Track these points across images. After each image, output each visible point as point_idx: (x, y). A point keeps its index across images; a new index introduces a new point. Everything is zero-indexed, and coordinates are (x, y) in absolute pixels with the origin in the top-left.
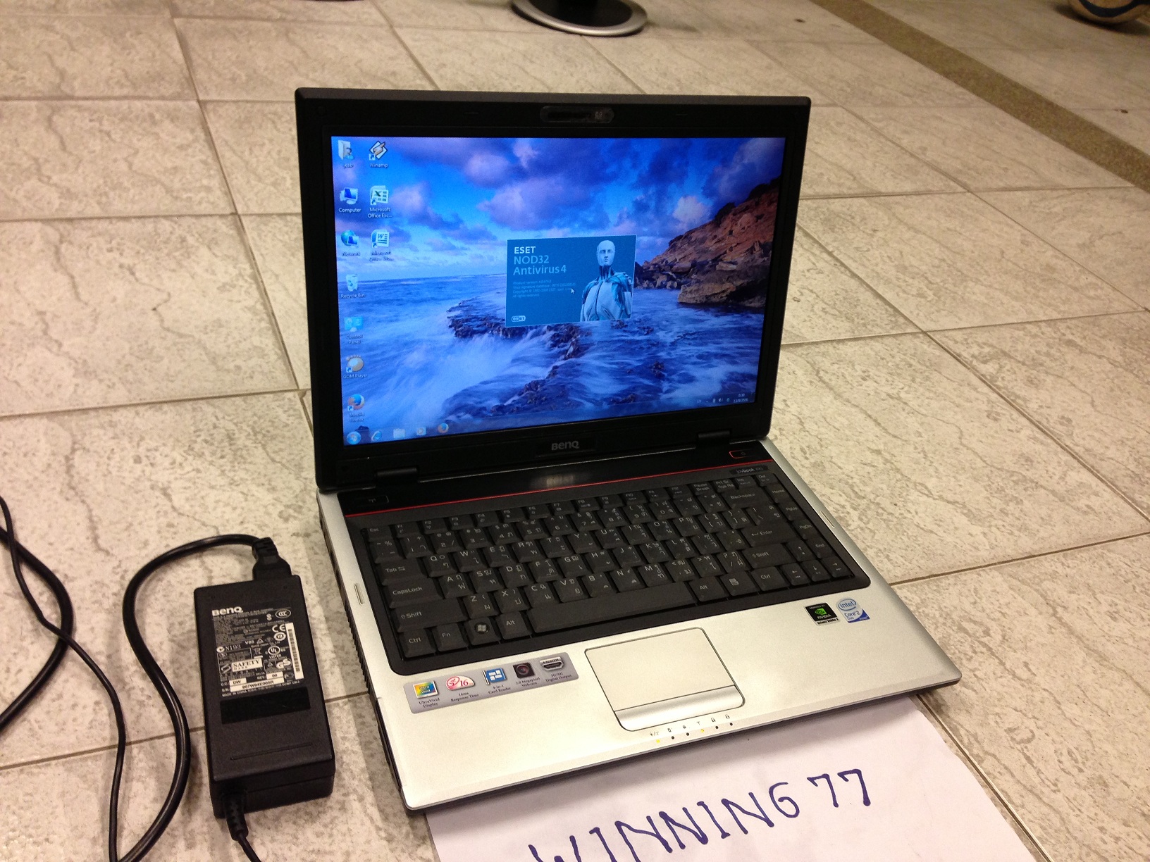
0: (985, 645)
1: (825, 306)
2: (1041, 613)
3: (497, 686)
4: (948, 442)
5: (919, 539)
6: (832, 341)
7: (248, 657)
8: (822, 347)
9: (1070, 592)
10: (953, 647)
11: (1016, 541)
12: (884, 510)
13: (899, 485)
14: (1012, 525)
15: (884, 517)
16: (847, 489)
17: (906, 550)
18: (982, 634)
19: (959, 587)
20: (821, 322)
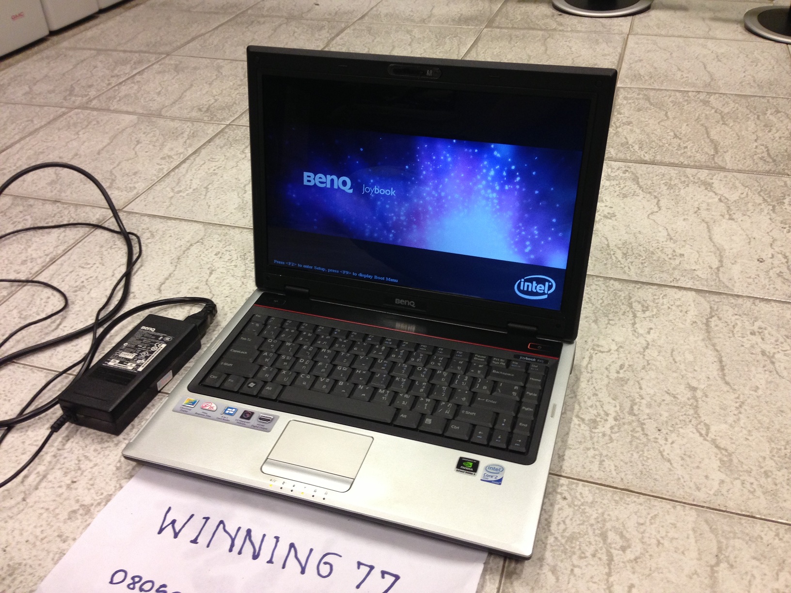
0: (610, 555)
1: (785, 270)
2: (699, 559)
3: (225, 417)
5: (650, 461)
6: (757, 298)
7: (131, 352)
8: (740, 301)
9: (754, 558)
10: (578, 543)
11: (749, 499)
12: (643, 429)
13: (681, 418)
14: (761, 486)
15: (637, 435)
16: (627, 405)
17: (626, 463)
18: (618, 547)
19: (641, 508)
20: (766, 282)
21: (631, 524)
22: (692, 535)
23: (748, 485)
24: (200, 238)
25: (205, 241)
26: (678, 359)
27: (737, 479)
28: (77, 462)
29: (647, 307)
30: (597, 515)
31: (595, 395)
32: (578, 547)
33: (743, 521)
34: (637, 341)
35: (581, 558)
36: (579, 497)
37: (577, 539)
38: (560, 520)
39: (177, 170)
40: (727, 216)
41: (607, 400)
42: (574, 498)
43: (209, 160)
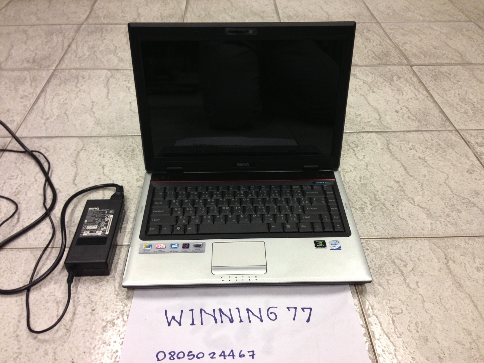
0: (401, 271)
1: (410, 115)
2: (439, 262)
3: (173, 250)
4: (438, 181)
5: (396, 221)
6: (404, 131)
7: (94, 225)
8: (397, 134)
9: (462, 255)
10: (384, 269)
11: (446, 229)
12: (385, 207)
13: (400, 197)
14: (449, 222)
15: (384, 210)
16: (373, 196)
17: (386, 225)
18: (402, 266)
19: (403, 244)
20: (404, 122)
21: (403, 253)
22: (431, 252)
23: (443, 223)
24: (82, 147)
25: (87, 148)
26: (384, 168)
27: (437, 221)
28: (88, 298)
29: (357, 145)
30: (386, 253)
31: (356, 195)
32: (385, 271)
33: (449, 240)
34: (361, 163)
35: (389, 275)
36: (373, 247)
37: (383, 267)
38: (370, 260)
39: (37, 105)
40: (371, 91)
41: (362, 196)
42: (371, 248)
43: (56, 95)
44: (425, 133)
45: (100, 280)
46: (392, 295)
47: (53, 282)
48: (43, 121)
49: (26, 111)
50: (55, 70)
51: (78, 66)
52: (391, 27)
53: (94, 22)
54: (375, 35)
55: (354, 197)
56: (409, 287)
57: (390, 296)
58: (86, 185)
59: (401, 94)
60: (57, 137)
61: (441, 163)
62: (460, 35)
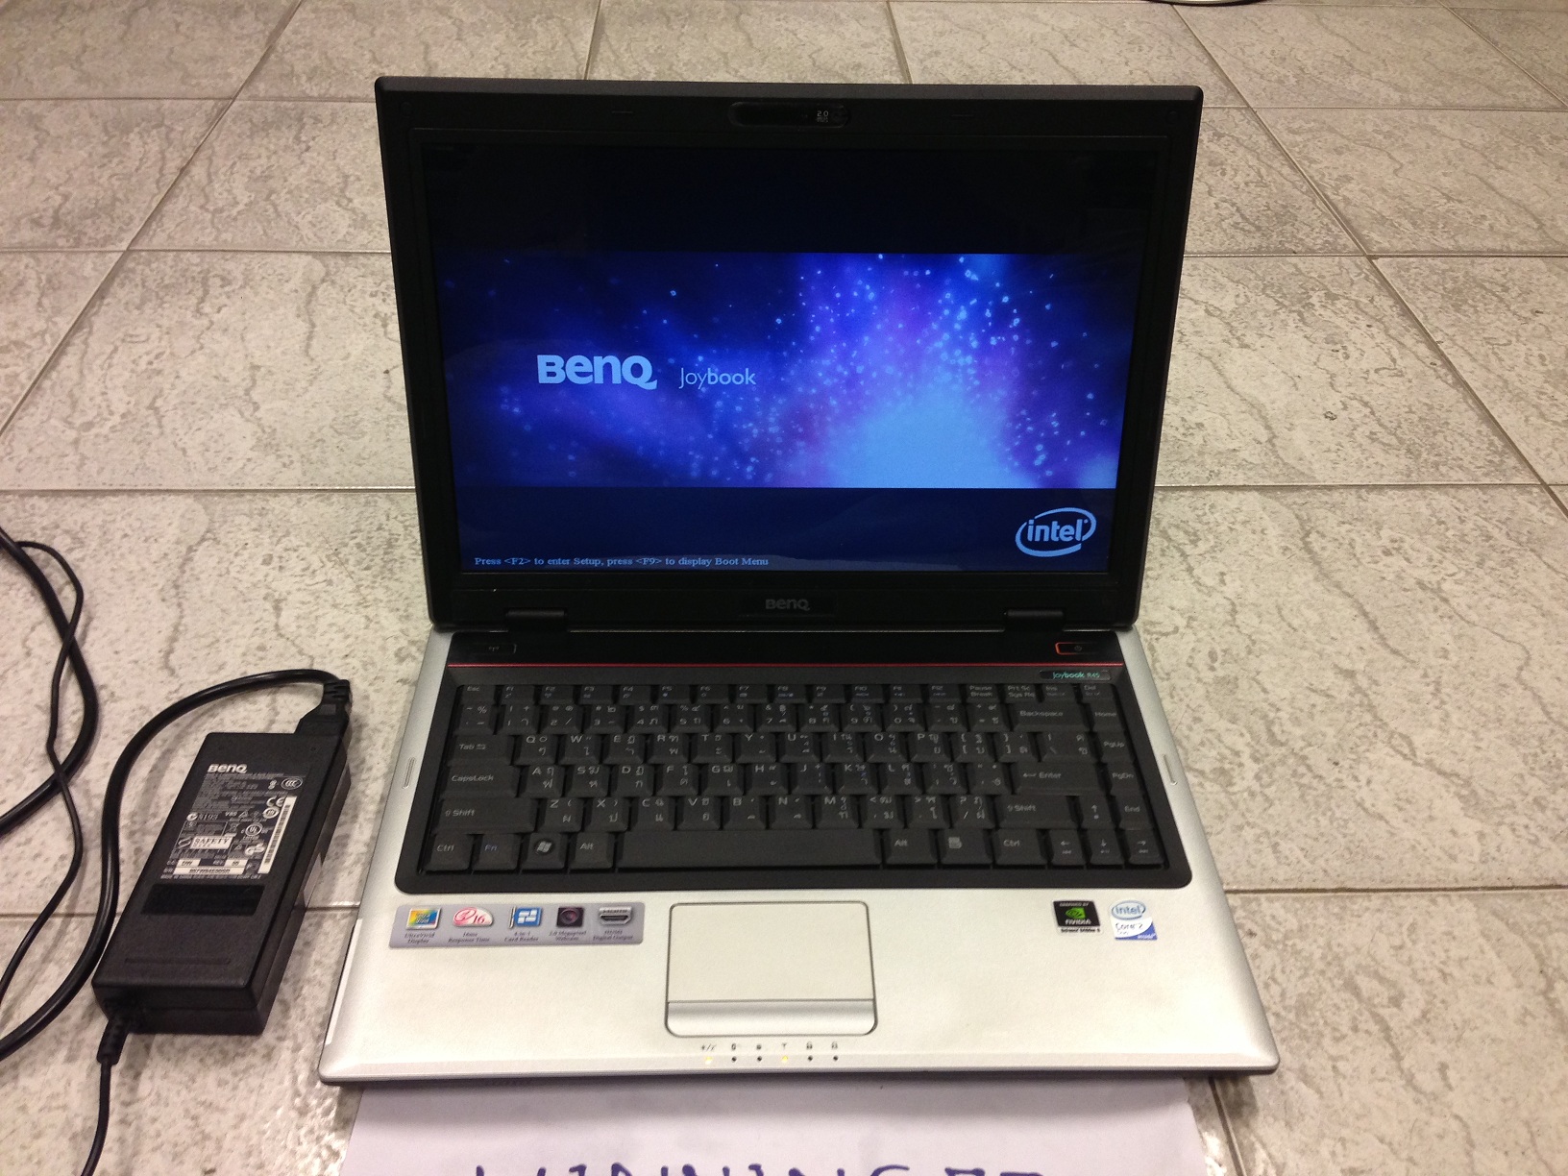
0: (1379, 1020)
1: (1377, 428)
2: (1519, 986)
3: (521, 933)
4: (1493, 673)
5: (1351, 825)
6: (1361, 486)
7: (218, 833)
8: (1336, 496)
10: (1317, 1013)
11: (1536, 856)
12: (1309, 768)
13: (1359, 732)
14: (1543, 829)
15: (1305, 781)
16: (1260, 727)
17: (1316, 839)
18: (1385, 1001)
19: (1384, 916)
20: (1358, 454)
21: (1383, 951)
22: (1487, 948)
23: (1523, 832)
24: (203, 529)
25: (221, 536)
26: (1296, 623)
27: (1500, 824)
28: (191, 1123)
29: (1195, 534)
30: (1321, 951)
31: (1197, 720)
32: (1321, 1022)
33: (1549, 898)
34: (1211, 602)
35: (1337, 1040)
36: (1273, 924)
37: (1312, 1006)
38: (1264, 978)
39: (54, 375)
40: (1235, 342)
41: (1222, 725)
42: (1266, 928)
43: (123, 341)
44: (1436, 494)
45: (241, 1050)
46: (1351, 1119)
47: (62, 1054)
48: (72, 434)
49: (14, 399)
50: (129, 251)
51: (208, 240)
52: (1295, 126)
53: (274, 92)
54: (1241, 152)
55: (1190, 729)
56: (1416, 1089)
57: (1344, 1125)
58: (211, 673)
59: (1340, 355)
60: (115, 492)
61: (1501, 607)
62: (1531, 156)
